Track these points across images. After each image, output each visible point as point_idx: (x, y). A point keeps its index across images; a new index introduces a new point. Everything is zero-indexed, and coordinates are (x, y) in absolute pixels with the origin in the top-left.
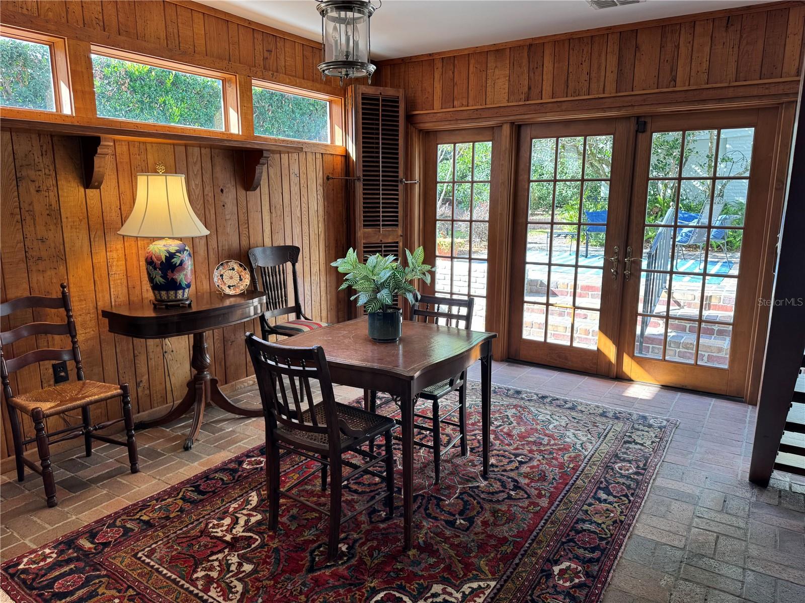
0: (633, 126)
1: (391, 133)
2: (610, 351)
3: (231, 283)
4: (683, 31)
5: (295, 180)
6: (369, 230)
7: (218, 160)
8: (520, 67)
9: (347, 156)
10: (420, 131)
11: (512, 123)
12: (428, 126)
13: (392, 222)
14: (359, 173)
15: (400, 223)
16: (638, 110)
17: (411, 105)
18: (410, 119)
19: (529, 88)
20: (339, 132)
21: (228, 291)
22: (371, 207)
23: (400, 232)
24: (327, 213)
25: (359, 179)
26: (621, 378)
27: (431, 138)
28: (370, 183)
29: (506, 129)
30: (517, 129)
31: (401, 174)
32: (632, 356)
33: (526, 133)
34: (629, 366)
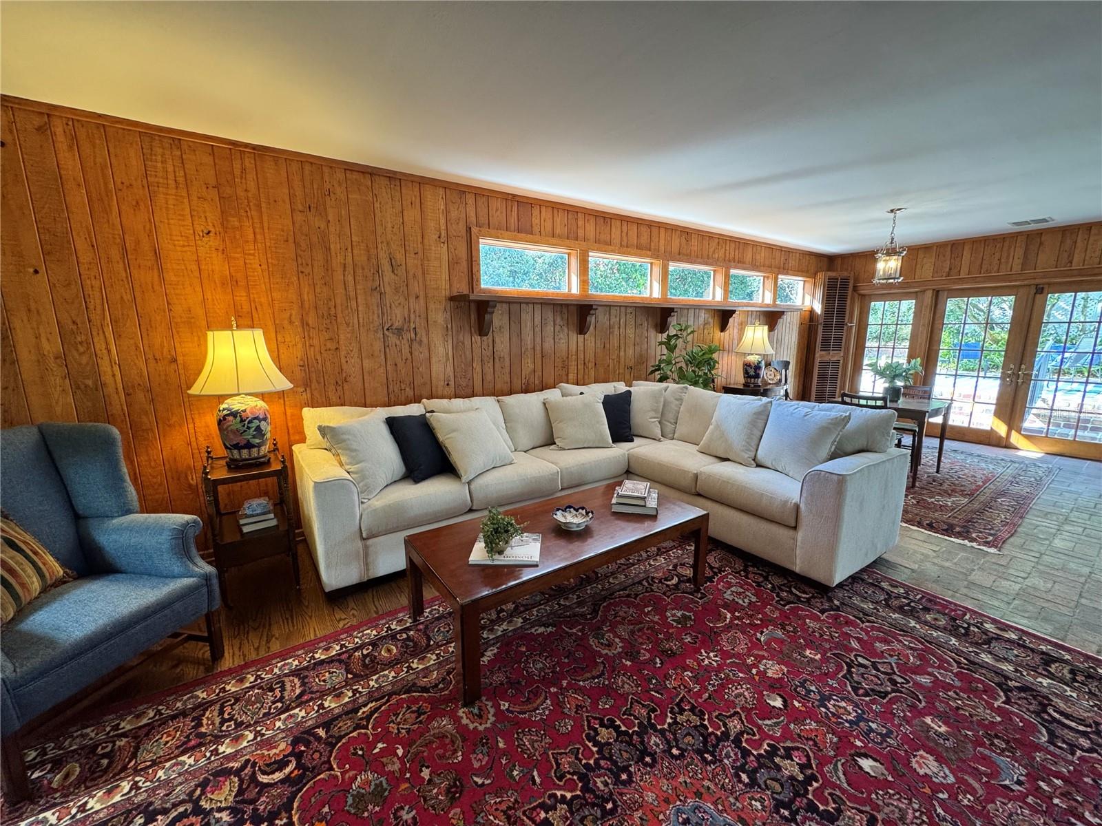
0: (1033, 290)
1: (843, 297)
2: (1002, 429)
3: (770, 377)
4: (1080, 232)
5: (788, 325)
6: (823, 353)
7: (761, 317)
8: (944, 256)
9: (812, 312)
10: (859, 295)
11: (934, 290)
12: (862, 292)
13: (838, 348)
14: (821, 320)
15: (843, 349)
16: (1037, 281)
17: (857, 280)
18: (855, 289)
19: (950, 269)
20: (808, 298)
21: (769, 381)
22: (826, 340)
23: (842, 354)
24: (799, 343)
25: (821, 324)
26: (1008, 446)
27: (865, 300)
28: (827, 325)
29: (929, 294)
30: (937, 293)
31: (846, 320)
32: (1019, 431)
33: (943, 295)
34: (1015, 439)
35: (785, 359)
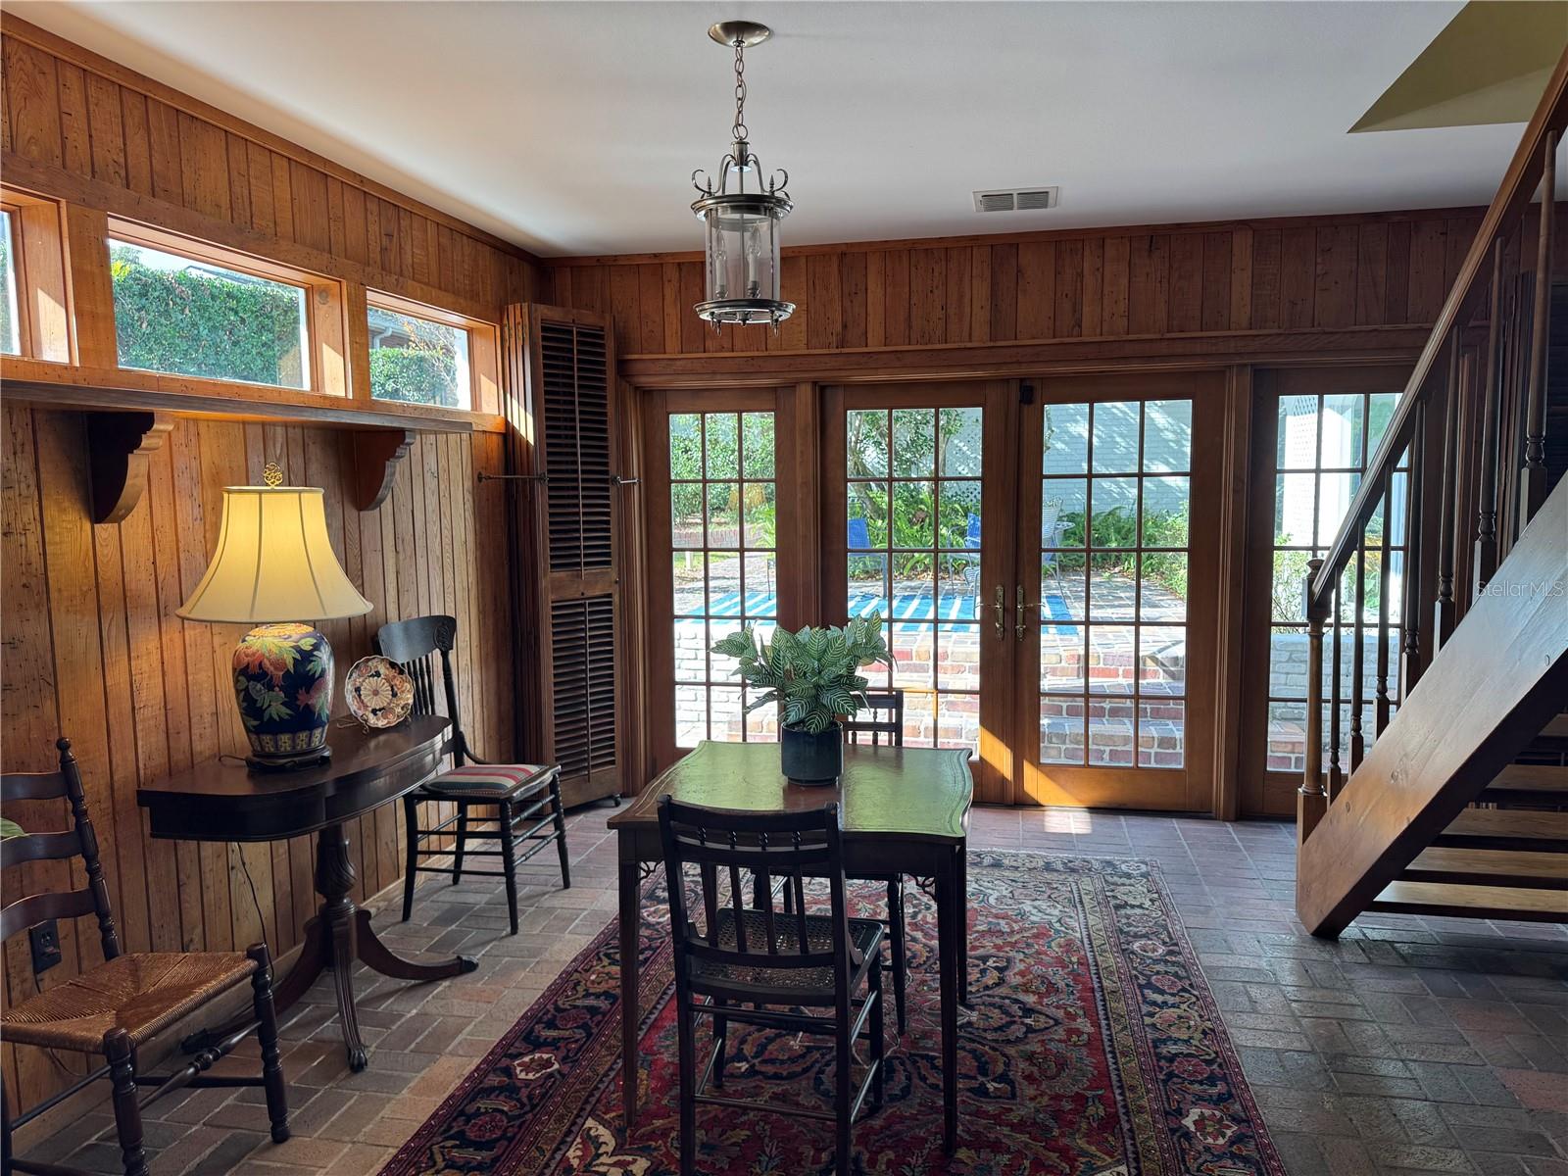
0: (1015, 394)
1: (594, 394)
2: (1002, 759)
3: (374, 703)
5: (431, 483)
6: (561, 574)
7: (315, 450)
8: (827, 289)
9: (509, 434)
10: (637, 388)
11: (815, 383)
12: (644, 381)
13: (601, 557)
14: (540, 466)
15: (614, 559)
16: (1024, 370)
17: (623, 344)
18: (623, 366)
19: (845, 326)
20: (489, 389)
21: (373, 721)
22: (563, 531)
23: (614, 576)
24: (481, 546)
25: (541, 479)
26: (1022, 803)
27: (655, 406)
28: (561, 487)
29: (805, 395)
30: (822, 390)
31: (613, 468)
32: (1037, 764)
33: (837, 398)
34: (1034, 783)
35: (437, 612)
